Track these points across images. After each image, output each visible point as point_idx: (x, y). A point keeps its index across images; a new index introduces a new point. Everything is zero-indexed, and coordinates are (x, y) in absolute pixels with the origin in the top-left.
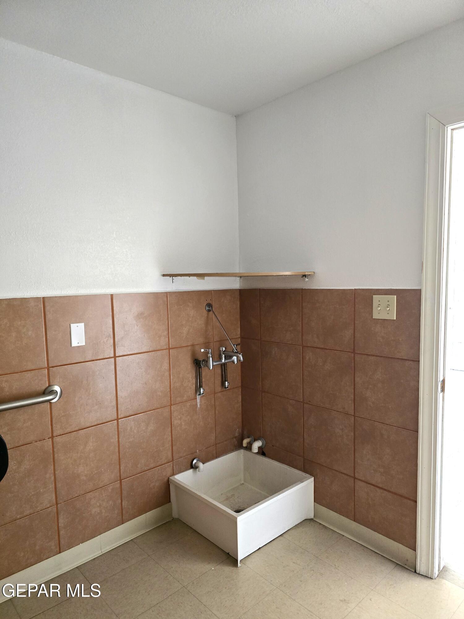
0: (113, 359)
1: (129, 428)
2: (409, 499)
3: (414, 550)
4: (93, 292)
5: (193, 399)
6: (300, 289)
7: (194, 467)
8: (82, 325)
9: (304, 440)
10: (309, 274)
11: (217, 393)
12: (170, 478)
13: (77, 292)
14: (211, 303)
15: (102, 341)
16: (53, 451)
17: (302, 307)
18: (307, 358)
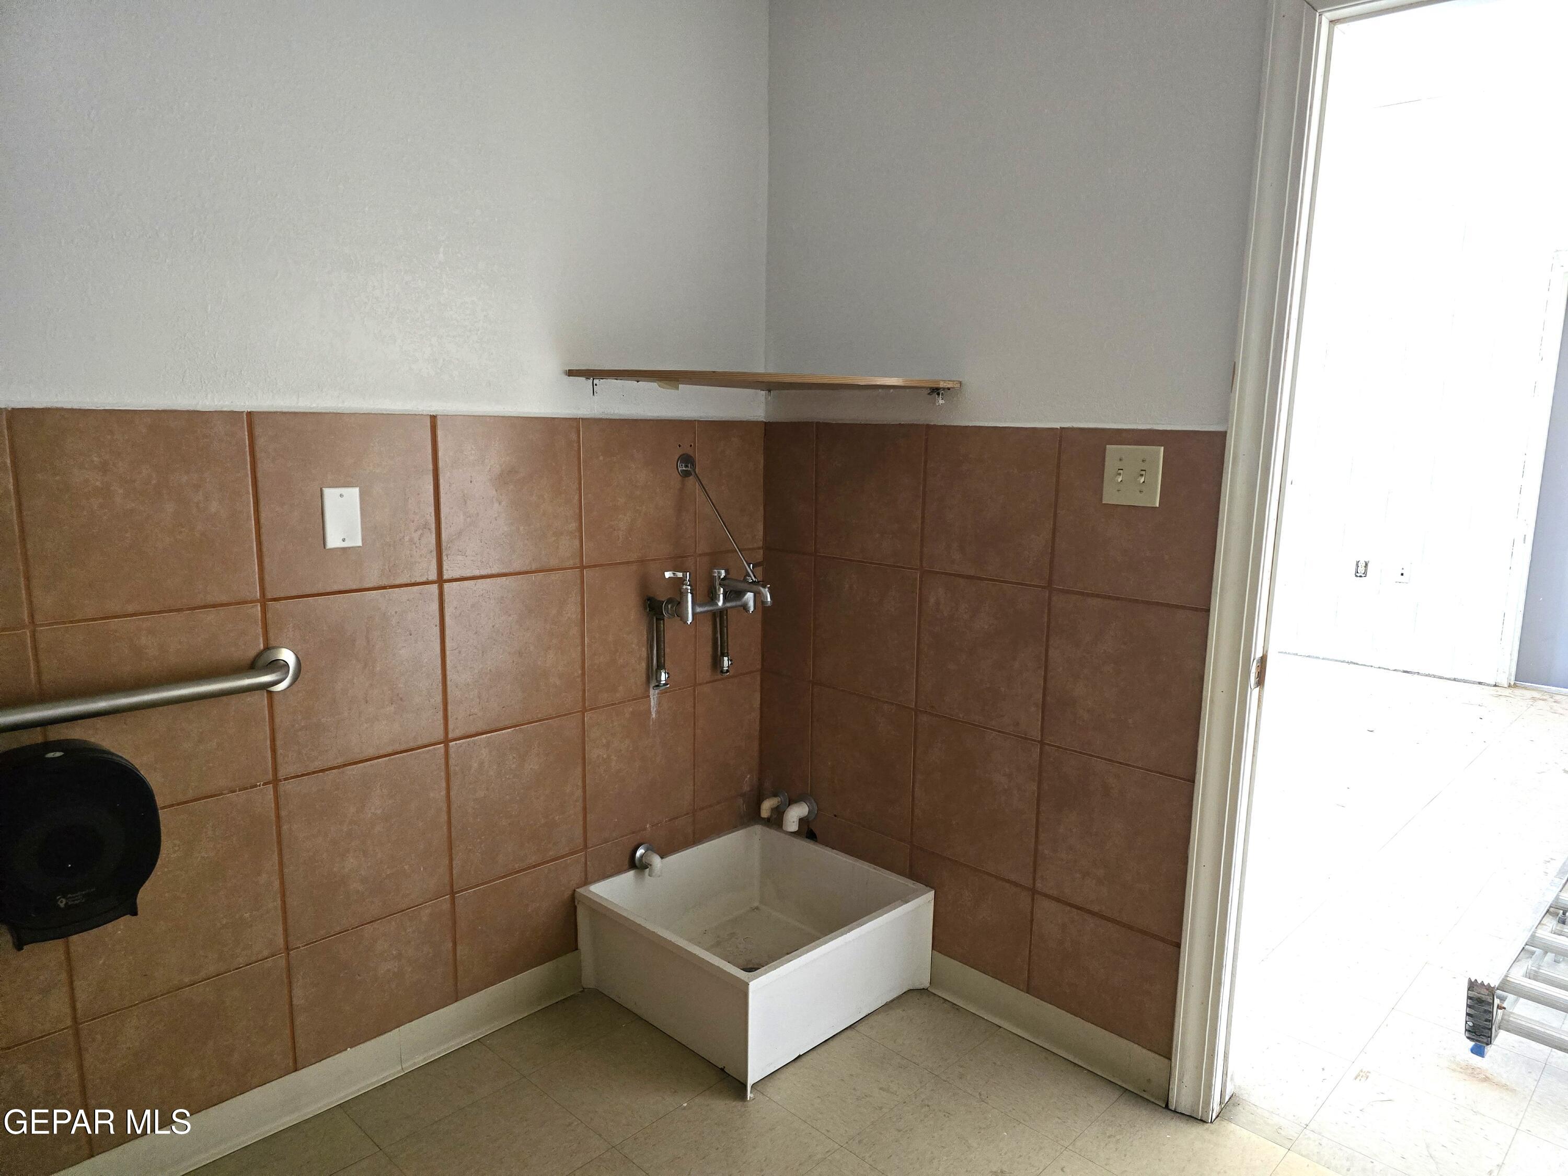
0: (435, 586)
1: (475, 765)
2: (1163, 940)
3: (1165, 1057)
4: (384, 407)
5: (642, 698)
6: (923, 425)
7: (638, 866)
8: (353, 493)
9: (913, 800)
10: (949, 386)
11: (700, 684)
12: (577, 890)
13: (340, 405)
14: (691, 453)
15: (407, 538)
16: (278, 817)
17: (925, 472)
18: (932, 600)
